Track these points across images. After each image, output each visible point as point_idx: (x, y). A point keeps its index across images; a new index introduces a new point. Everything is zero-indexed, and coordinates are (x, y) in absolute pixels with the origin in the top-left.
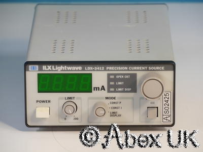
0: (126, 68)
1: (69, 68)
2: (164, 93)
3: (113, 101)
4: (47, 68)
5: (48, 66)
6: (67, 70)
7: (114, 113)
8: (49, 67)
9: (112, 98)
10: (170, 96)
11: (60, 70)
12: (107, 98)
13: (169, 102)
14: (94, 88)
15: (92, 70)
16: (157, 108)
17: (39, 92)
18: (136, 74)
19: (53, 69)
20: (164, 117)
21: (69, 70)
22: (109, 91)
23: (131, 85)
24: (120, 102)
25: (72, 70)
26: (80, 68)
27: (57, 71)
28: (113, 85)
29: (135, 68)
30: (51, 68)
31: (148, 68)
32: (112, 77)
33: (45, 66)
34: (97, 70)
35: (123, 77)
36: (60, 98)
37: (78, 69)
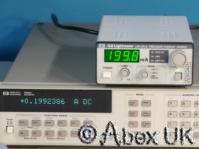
0: (162, 47)
1: (125, 46)
2: (186, 64)
3: (153, 68)
6: (124, 48)
7: (153, 76)
8: (112, 45)
9: (152, 66)
10: (190, 66)
11: (119, 47)
12: (149, 66)
13: (189, 70)
14: (141, 59)
15: (139, 48)
16: (182, 73)
17: (105, 61)
18: (168, 51)
19: (115, 47)
20: (186, 79)
22: (150, 62)
23: (165, 58)
24: (157, 69)
25: (126, 48)
26: (132, 46)
27: (117, 48)
28: (153, 57)
29: (168, 47)
31: (176, 47)
32: (152, 52)
33: (109, 45)
34: (143, 48)
35: (159, 52)
36: (119, 66)
37: (130, 47)
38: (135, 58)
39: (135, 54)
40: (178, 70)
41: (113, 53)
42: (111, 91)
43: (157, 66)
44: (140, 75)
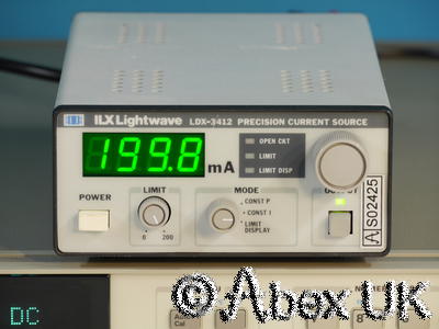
0: (282, 122)
1: (155, 121)
2: (365, 179)
3: (253, 196)
4: (104, 120)
5: (107, 116)
6: (149, 126)
7: (253, 224)
8: (109, 119)
9: (249, 190)
10: (379, 186)
11: (133, 123)
12: (238, 190)
13: (378, 200)
14: (210, 167)
15: (204, 126)
16: (351, 212)
18: (303, 136)
19: (118, 123)
20: (367, 233)
21: (154, 126)
22: (243, 174)
23: (294, 161)
24: (268, 201)
25: (159, 126)
26: (178, 121)
27: (126, 126)
28: (252, 159)
29: (302, 121)
30: (114, 120)
31: (330, 123)
32: (250, 141)
33: (100, 117)
34: (217, 126)
35: (274, 141)
36: (133, 190)
37: (173, 123)
38: (188, 162)
39: (192, 147)
40: (340, 202)
41: (114, 146)
42: (106, 277)
43: (266, 190)
44: (208, 221)
